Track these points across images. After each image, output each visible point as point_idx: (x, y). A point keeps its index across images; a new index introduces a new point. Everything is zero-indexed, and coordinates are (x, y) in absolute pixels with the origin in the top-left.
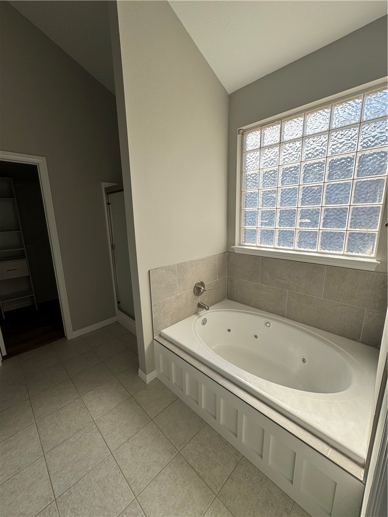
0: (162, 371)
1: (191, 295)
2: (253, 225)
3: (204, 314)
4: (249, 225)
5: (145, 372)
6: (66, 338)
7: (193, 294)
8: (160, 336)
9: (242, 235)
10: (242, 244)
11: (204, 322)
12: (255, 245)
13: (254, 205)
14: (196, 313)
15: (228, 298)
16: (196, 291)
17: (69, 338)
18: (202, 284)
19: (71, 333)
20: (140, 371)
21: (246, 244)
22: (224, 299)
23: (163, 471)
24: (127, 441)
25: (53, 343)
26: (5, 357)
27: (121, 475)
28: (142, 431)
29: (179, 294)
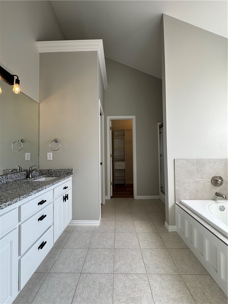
0: (180, 227)
1: (209, 184)
3: (222, 202)
5: (169, 224)
6: (134, 198)
8: (180, 203)
11: (222, 209)
14: (214, 200)
16: (214, 182)
17: (135, 198)
18: (221, 178)
19: (136, 196)
20: (166, 223)
23: (166, 275)
24: (150, 249)
25: (128, 198)
26: (111, 197)
27: (142, 259)
28: (159, 250)
29: (197, 179)
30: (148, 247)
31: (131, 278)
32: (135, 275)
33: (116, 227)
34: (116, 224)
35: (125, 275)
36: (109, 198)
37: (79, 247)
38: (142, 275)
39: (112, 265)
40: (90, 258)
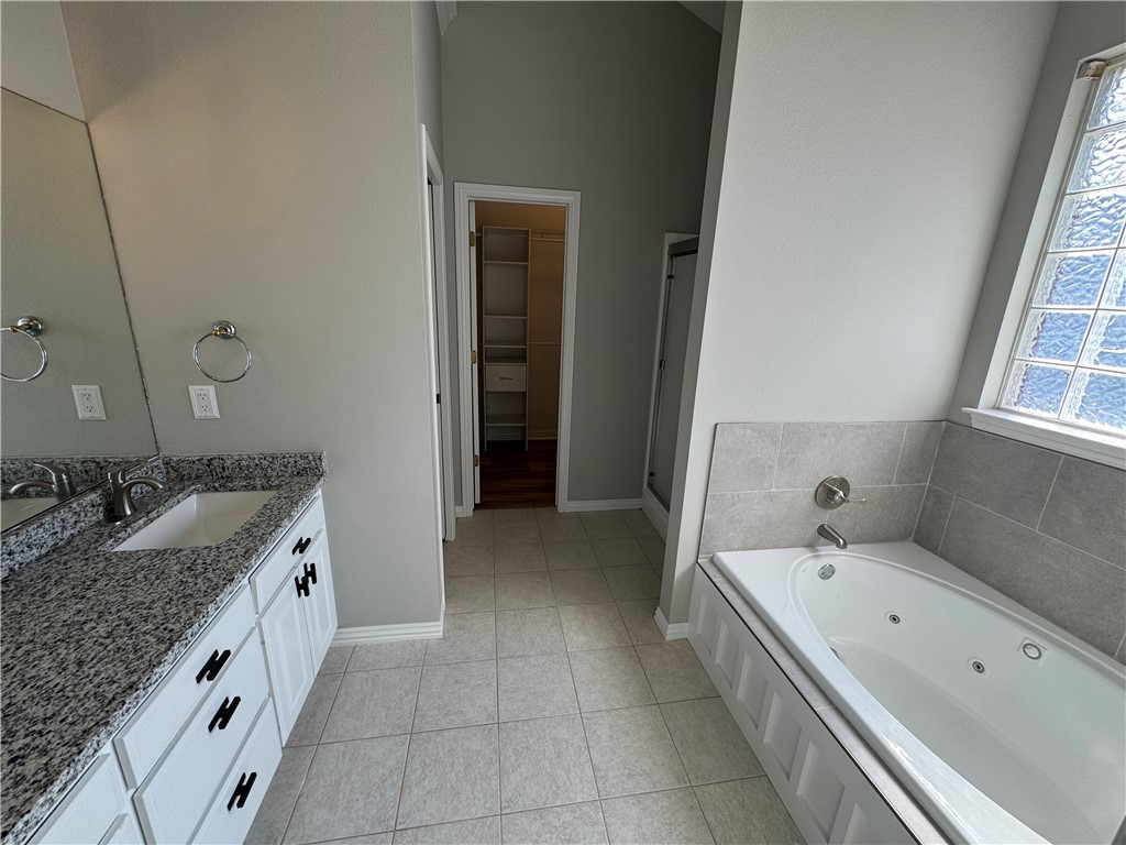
1: (807, 501)
2: (1064, 356)
3: (831, 555)
4: (1048, 354)
5: (667, 618)
6: (556, 507)
7: (810, 500)
8: (712, 561)
9: (1010, 382)
10: (1002, 406)
11: (827, 573)
12: (1053, 416)
13: (1083, 297)
14: (811, 546)
15: (916, 541)
16: (821, 495)
17: (560, 509)
18: (844, 484)
19: (565, 503)
20: (658, 611)
21: (1021, 409)
22: (902, 537)
23: (654, 795)
24: (609, 711)
25: (537, 509)
26: (477, 507)
27: (586, 752)
28: (636, 710)
29: (774, 490)
30: (603, 706)
31: (556, 823)
32: (565, 809)
33: (499, 637)
34: (499, 624)
35: (538, 817)
36: (470, 513)
37: (377, 733)
38: (585, 808)
39: (495, 783)
40: (419, 771)
